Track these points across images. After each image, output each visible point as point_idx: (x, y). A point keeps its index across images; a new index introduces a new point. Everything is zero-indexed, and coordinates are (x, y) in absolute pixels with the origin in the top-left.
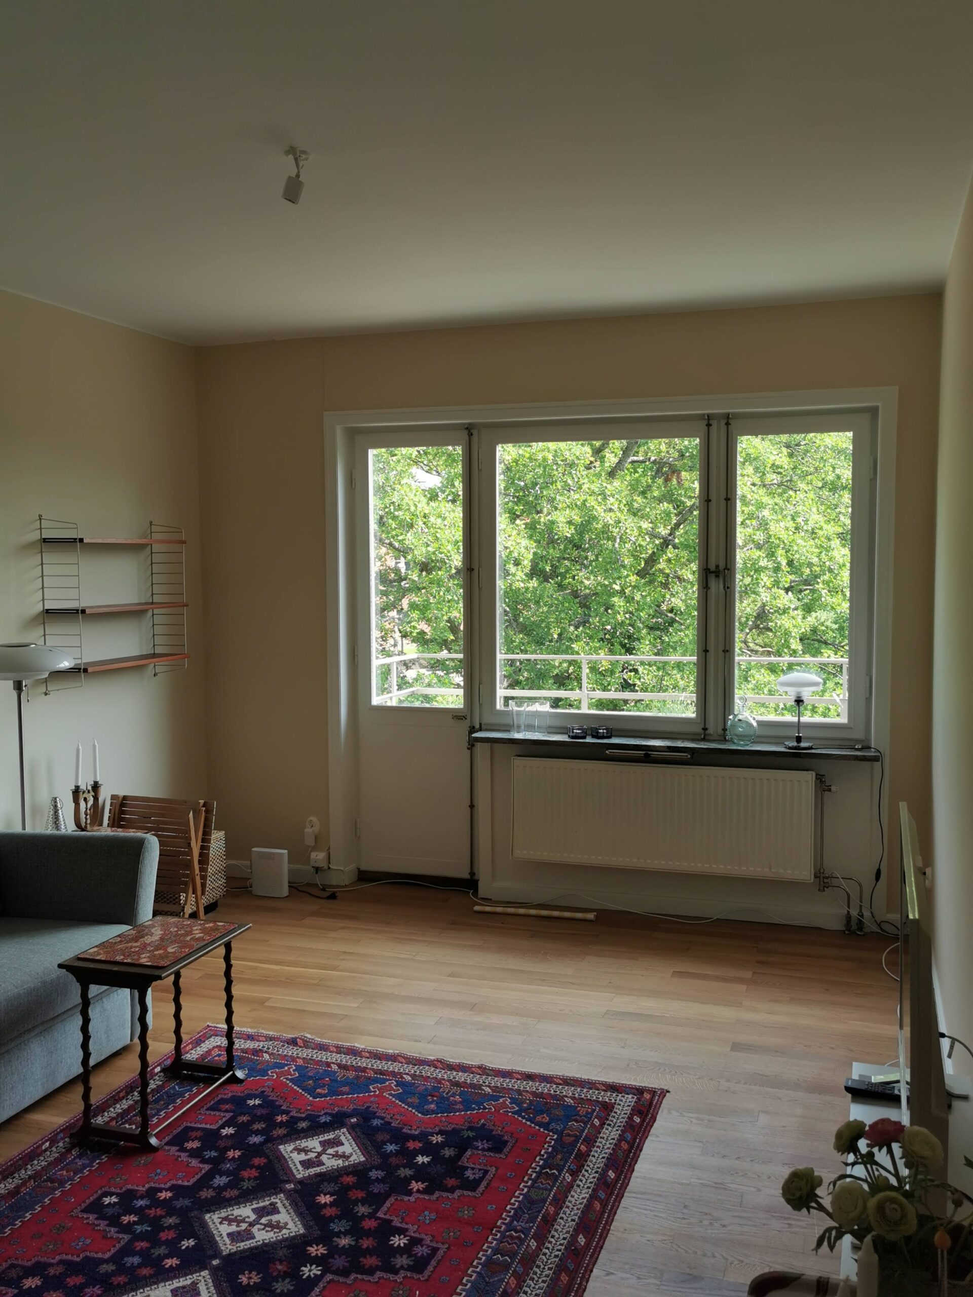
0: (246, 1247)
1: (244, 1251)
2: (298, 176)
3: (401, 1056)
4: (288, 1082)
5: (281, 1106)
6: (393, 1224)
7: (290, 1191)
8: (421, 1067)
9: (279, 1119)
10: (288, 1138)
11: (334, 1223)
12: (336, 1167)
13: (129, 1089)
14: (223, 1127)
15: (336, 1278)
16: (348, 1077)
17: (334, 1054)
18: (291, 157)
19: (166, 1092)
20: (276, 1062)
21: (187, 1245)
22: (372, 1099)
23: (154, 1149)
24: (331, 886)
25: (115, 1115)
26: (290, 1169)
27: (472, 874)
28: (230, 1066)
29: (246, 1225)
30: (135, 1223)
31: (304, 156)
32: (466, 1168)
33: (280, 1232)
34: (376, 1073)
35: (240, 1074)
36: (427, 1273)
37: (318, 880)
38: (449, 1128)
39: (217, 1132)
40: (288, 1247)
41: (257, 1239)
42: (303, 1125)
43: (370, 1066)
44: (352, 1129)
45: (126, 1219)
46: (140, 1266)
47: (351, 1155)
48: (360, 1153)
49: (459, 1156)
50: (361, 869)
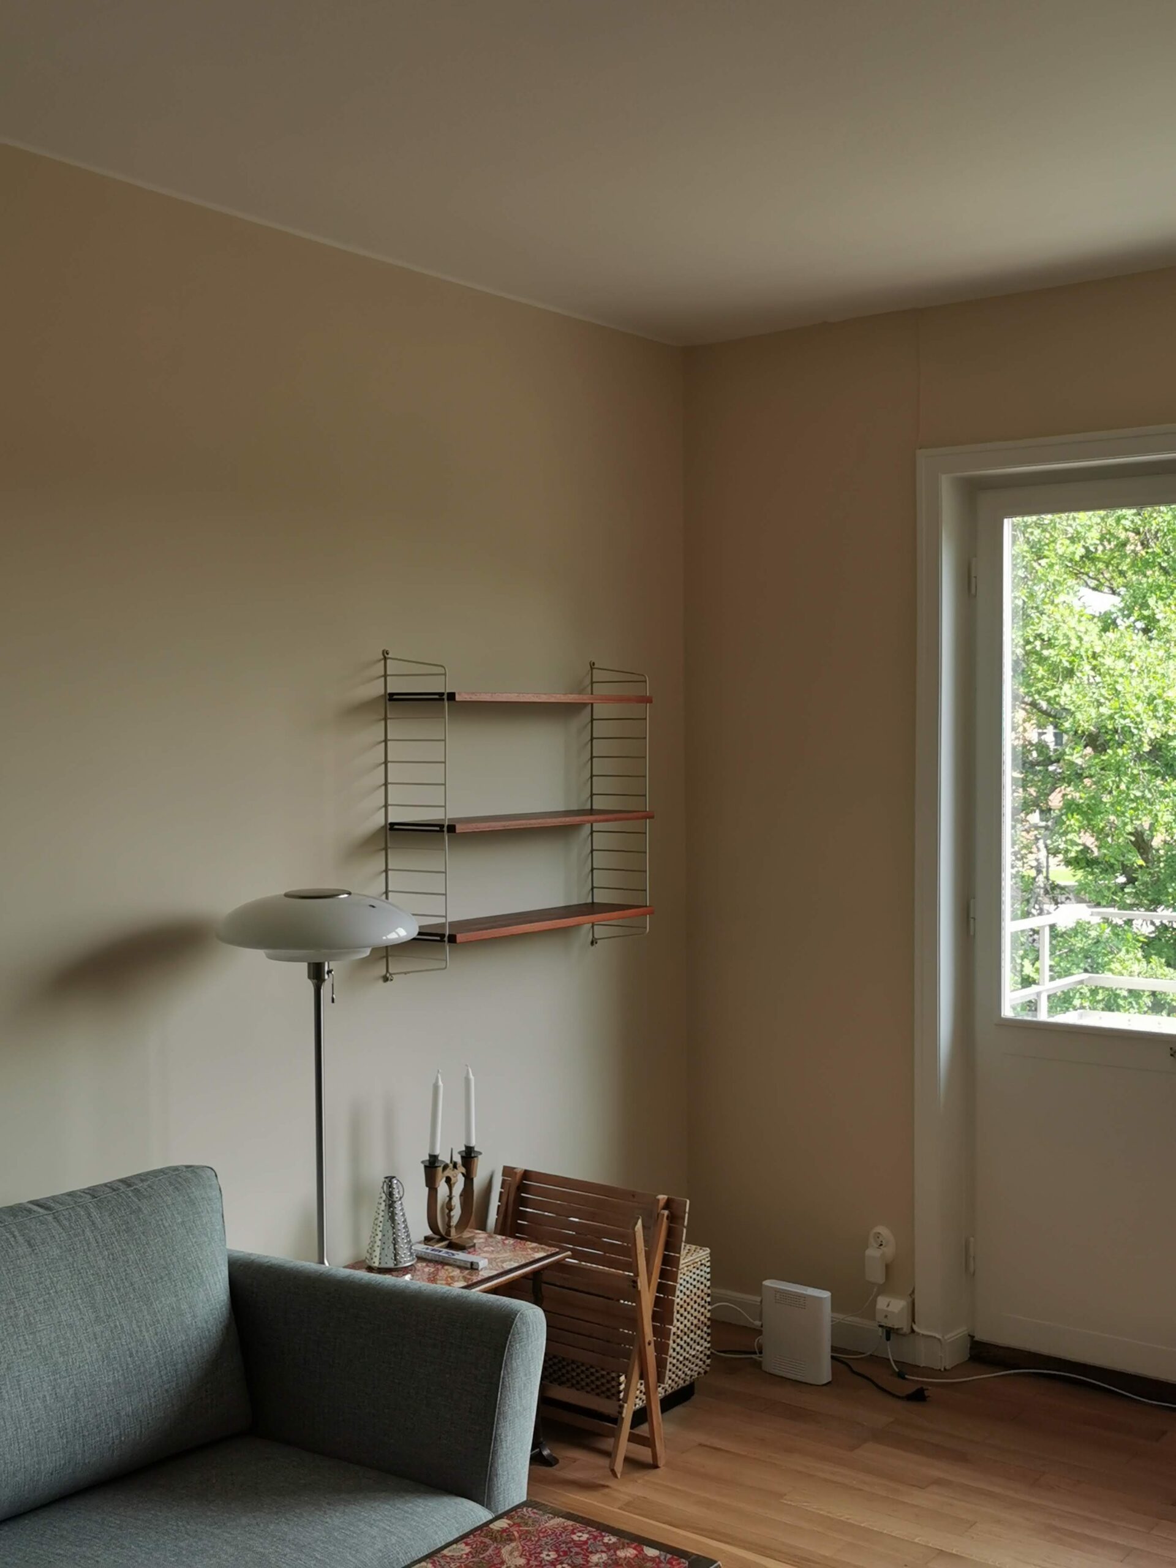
24: (916, 1369)
37: (890, 1353)
50: (976, 1339)
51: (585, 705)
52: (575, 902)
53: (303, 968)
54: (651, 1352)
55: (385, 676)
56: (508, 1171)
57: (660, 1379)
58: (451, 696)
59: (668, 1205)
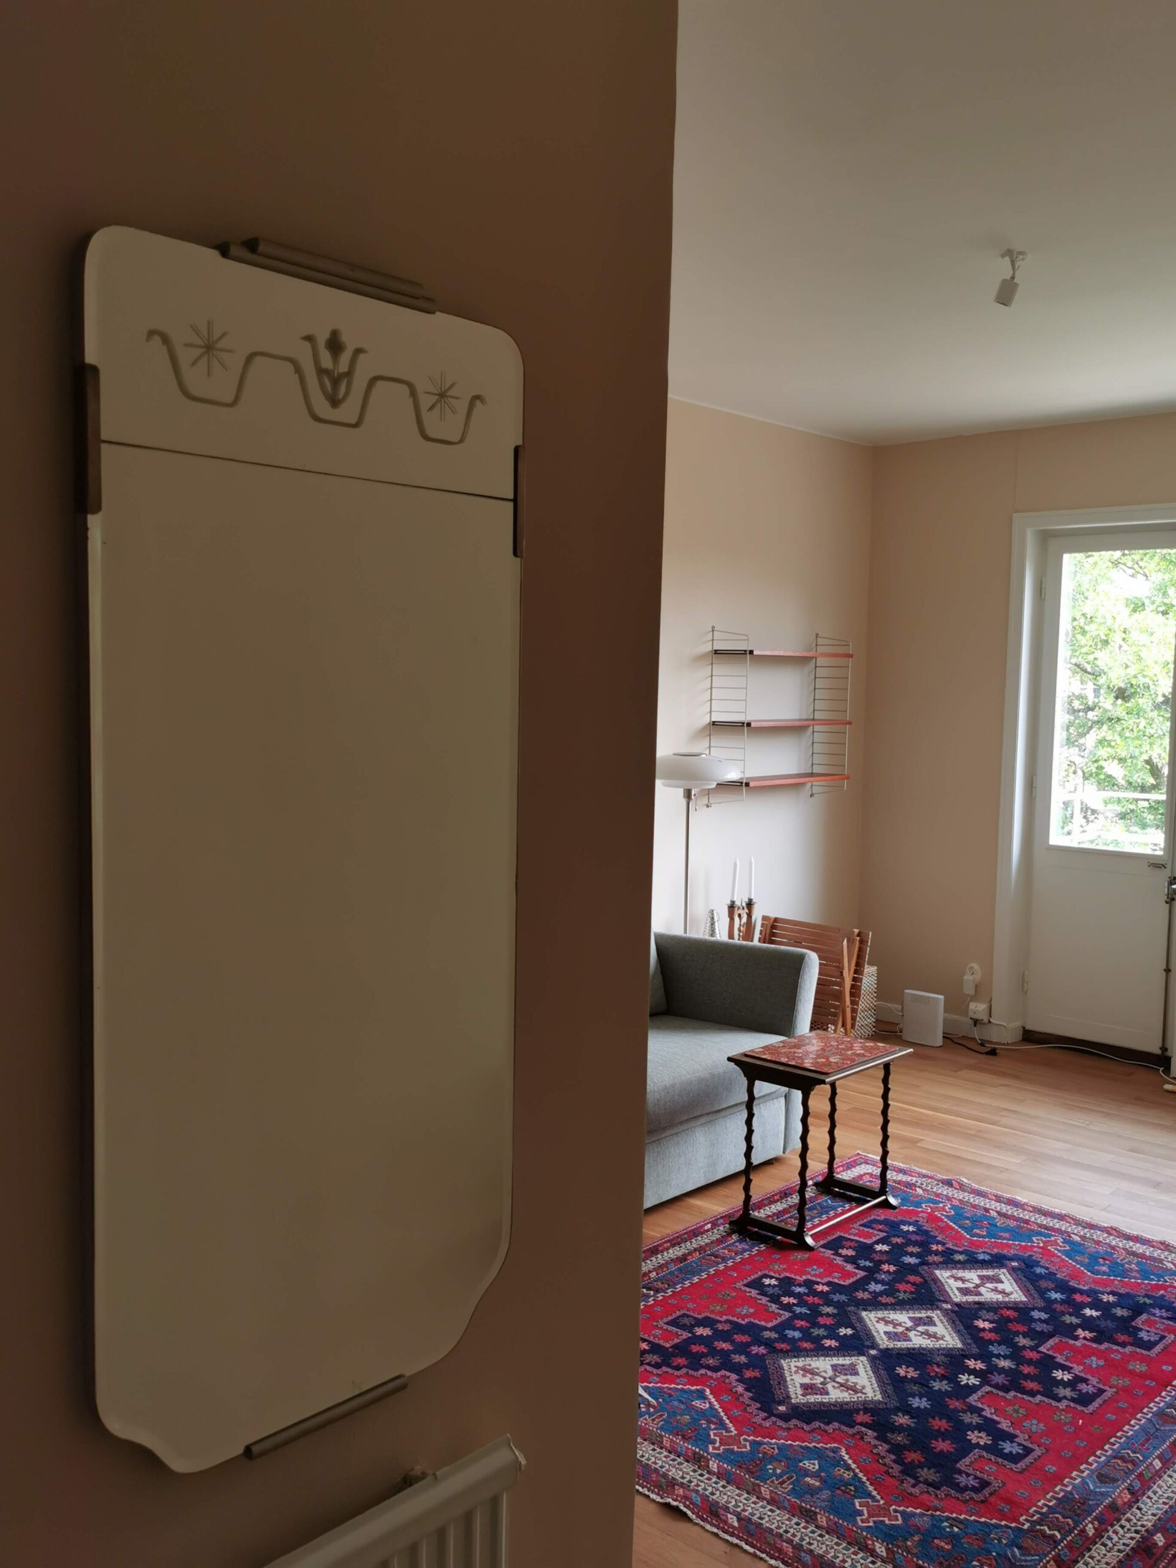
0: (903, 1346)
1: (901, 1349)
2: (1013, 278)
3: (1069, 1216)
4: (943, 1217)
5: (936, 1237)
6: (1057, 1360)
7: (946, 1310)
8: (1092, 1231)
9: (934, 1247)
10: (945, 1266)
11: (993, 1345)
12: (995, 1300)
13: (784, 1194)
14: (877, 1242)
15: (995, 1391)
16: (1008, 1225)
17: (993, 1202)
18: (1007, 258)
19: (819, 1204)
20: (930, 1198)
21: (845, 1332)
22: (1035, 1249)
23: (809, 1248)
24: (991, 1042)
25: (770, 1214)
26: (947, 1292)
27: (1164, 1049)
28: (883, 1191)
29: (903, 1329)
30: (794, 1304)
31: (1021, 257)
32: (1141, 1330)
33: (937, 1341)
34: (1040, 1227)
35: (892, 1201)
36: (1091, 1408)
37: (976, 1033)
38: (1122, 1291)
39: (870, 1248)
40: (946, 1356)
41: (914, 1342)
42: (961, 1257)
43: (1033, 1219)
44: (1013, 1271)
45: (786, 1300)
46: (800, 1339)
47: (1012, 1293)
48: (1021, 1294)
49: (1133, 1318)
50: (1027, 1028)
51: (811, 658)
52: (803, 772)
53: (681, 791)
54: (848, 1010)
55: (713, 640)
56: (765, 918)
57: (853, 1026)
58: (751, 652)
59: (859, 935)
